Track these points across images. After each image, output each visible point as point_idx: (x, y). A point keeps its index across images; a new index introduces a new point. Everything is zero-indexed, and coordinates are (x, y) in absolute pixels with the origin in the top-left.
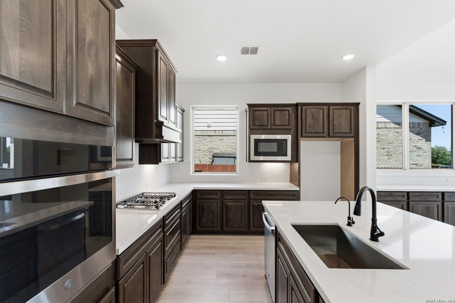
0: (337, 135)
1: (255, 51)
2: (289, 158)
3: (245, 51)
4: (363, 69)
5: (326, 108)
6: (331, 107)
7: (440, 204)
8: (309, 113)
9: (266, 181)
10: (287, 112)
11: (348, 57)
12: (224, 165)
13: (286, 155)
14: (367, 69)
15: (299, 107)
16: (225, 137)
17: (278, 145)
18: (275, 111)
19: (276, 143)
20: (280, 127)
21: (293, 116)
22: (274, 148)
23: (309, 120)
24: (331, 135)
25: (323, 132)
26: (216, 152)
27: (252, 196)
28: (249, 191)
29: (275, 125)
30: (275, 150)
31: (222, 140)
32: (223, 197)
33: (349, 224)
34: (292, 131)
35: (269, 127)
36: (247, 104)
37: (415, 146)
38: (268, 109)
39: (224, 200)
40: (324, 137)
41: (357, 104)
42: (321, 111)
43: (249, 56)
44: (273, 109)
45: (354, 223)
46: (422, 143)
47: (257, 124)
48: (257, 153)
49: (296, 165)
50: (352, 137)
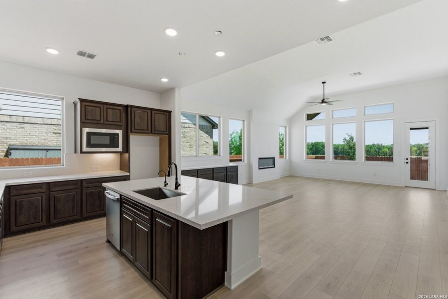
0: (157, 132)
1: (91, 56)
2: (120, 149)
3: (82, 54)
4: (174, 89)
5: (149, 111)
6: (153, 112)
7: (212, 175)
8: (137, 114)
9: (97, 171)
10: (118, 111)
11: (165, 80)
12: (37, 158)
13: (118, 147)
14: (176, 89)
15: (129, 109)
16: (28, 125)
17: (110, 138)
18: (107, 108)
19: (109, 137)
20: (112, 123)
21: (124, 115)
22: (107, 140)
23: (137, 120)
24: (153, 132)
25: (148, 130)
26: (11, 143)
27: (85, 185)
28: (81, 181)
29: (107, 121)
30: (108, 142)
31: (23, 128)
32: (50, 189)
33: (165, 186)
34: (123, 127)
35: (102, 122)
36: (79, 99)
37: (205, 141)
38: (101, 106)
39: (51, 193)
40: (148, 133)
41: (170, 112)
42: (146, 114)
43: (85, 59)
44: (105, 106)
45: (167, 184)
46: (208, 139)
47: (89, 118)
48: (89, 145)
49: (127, 155)
50: (167, 134)
